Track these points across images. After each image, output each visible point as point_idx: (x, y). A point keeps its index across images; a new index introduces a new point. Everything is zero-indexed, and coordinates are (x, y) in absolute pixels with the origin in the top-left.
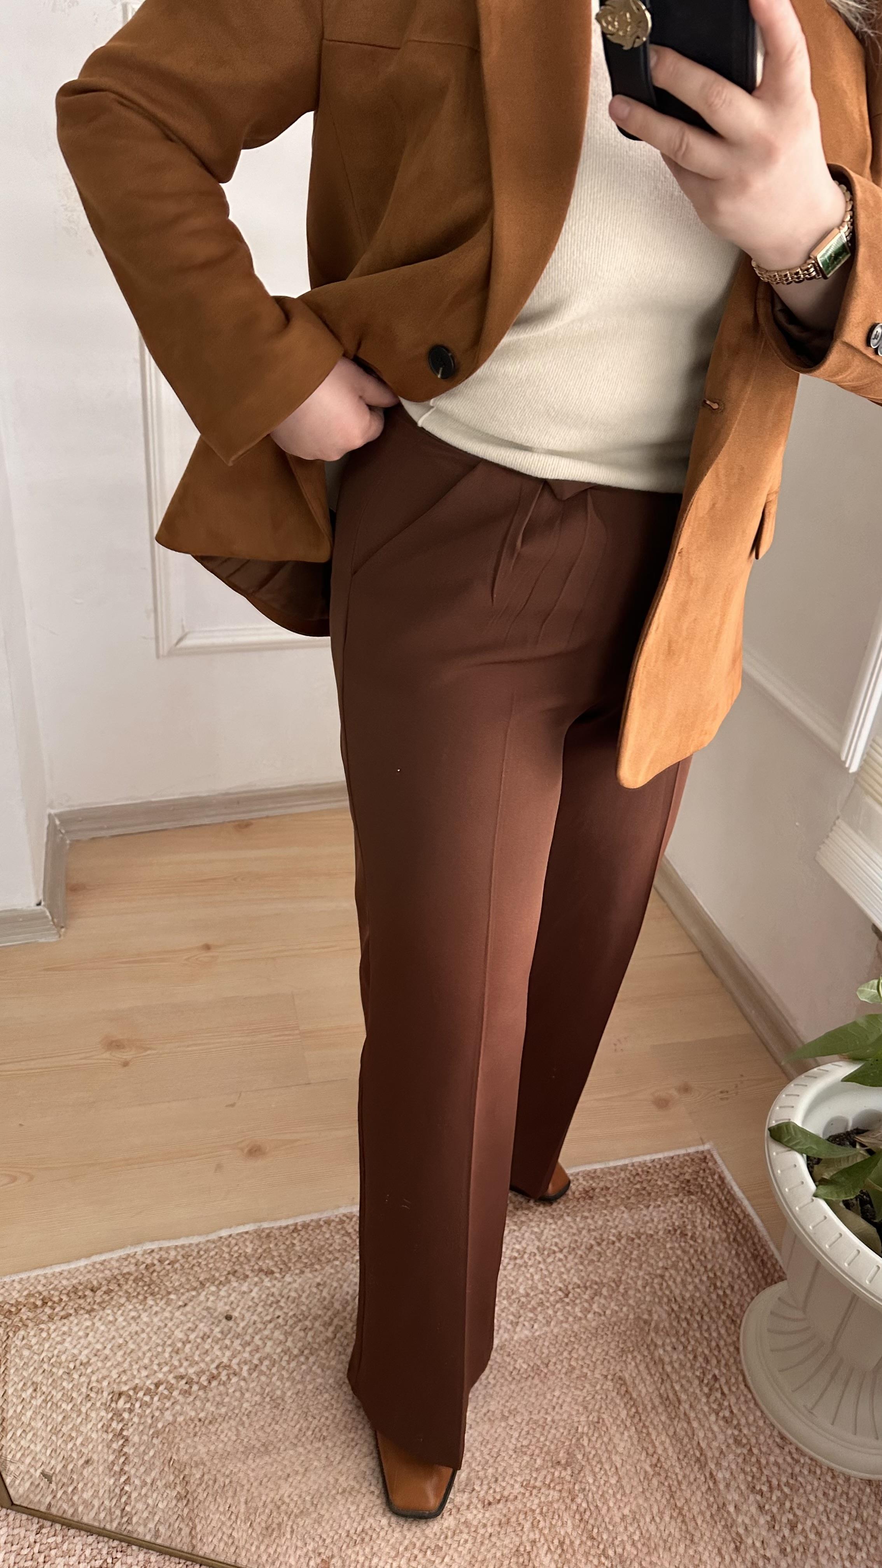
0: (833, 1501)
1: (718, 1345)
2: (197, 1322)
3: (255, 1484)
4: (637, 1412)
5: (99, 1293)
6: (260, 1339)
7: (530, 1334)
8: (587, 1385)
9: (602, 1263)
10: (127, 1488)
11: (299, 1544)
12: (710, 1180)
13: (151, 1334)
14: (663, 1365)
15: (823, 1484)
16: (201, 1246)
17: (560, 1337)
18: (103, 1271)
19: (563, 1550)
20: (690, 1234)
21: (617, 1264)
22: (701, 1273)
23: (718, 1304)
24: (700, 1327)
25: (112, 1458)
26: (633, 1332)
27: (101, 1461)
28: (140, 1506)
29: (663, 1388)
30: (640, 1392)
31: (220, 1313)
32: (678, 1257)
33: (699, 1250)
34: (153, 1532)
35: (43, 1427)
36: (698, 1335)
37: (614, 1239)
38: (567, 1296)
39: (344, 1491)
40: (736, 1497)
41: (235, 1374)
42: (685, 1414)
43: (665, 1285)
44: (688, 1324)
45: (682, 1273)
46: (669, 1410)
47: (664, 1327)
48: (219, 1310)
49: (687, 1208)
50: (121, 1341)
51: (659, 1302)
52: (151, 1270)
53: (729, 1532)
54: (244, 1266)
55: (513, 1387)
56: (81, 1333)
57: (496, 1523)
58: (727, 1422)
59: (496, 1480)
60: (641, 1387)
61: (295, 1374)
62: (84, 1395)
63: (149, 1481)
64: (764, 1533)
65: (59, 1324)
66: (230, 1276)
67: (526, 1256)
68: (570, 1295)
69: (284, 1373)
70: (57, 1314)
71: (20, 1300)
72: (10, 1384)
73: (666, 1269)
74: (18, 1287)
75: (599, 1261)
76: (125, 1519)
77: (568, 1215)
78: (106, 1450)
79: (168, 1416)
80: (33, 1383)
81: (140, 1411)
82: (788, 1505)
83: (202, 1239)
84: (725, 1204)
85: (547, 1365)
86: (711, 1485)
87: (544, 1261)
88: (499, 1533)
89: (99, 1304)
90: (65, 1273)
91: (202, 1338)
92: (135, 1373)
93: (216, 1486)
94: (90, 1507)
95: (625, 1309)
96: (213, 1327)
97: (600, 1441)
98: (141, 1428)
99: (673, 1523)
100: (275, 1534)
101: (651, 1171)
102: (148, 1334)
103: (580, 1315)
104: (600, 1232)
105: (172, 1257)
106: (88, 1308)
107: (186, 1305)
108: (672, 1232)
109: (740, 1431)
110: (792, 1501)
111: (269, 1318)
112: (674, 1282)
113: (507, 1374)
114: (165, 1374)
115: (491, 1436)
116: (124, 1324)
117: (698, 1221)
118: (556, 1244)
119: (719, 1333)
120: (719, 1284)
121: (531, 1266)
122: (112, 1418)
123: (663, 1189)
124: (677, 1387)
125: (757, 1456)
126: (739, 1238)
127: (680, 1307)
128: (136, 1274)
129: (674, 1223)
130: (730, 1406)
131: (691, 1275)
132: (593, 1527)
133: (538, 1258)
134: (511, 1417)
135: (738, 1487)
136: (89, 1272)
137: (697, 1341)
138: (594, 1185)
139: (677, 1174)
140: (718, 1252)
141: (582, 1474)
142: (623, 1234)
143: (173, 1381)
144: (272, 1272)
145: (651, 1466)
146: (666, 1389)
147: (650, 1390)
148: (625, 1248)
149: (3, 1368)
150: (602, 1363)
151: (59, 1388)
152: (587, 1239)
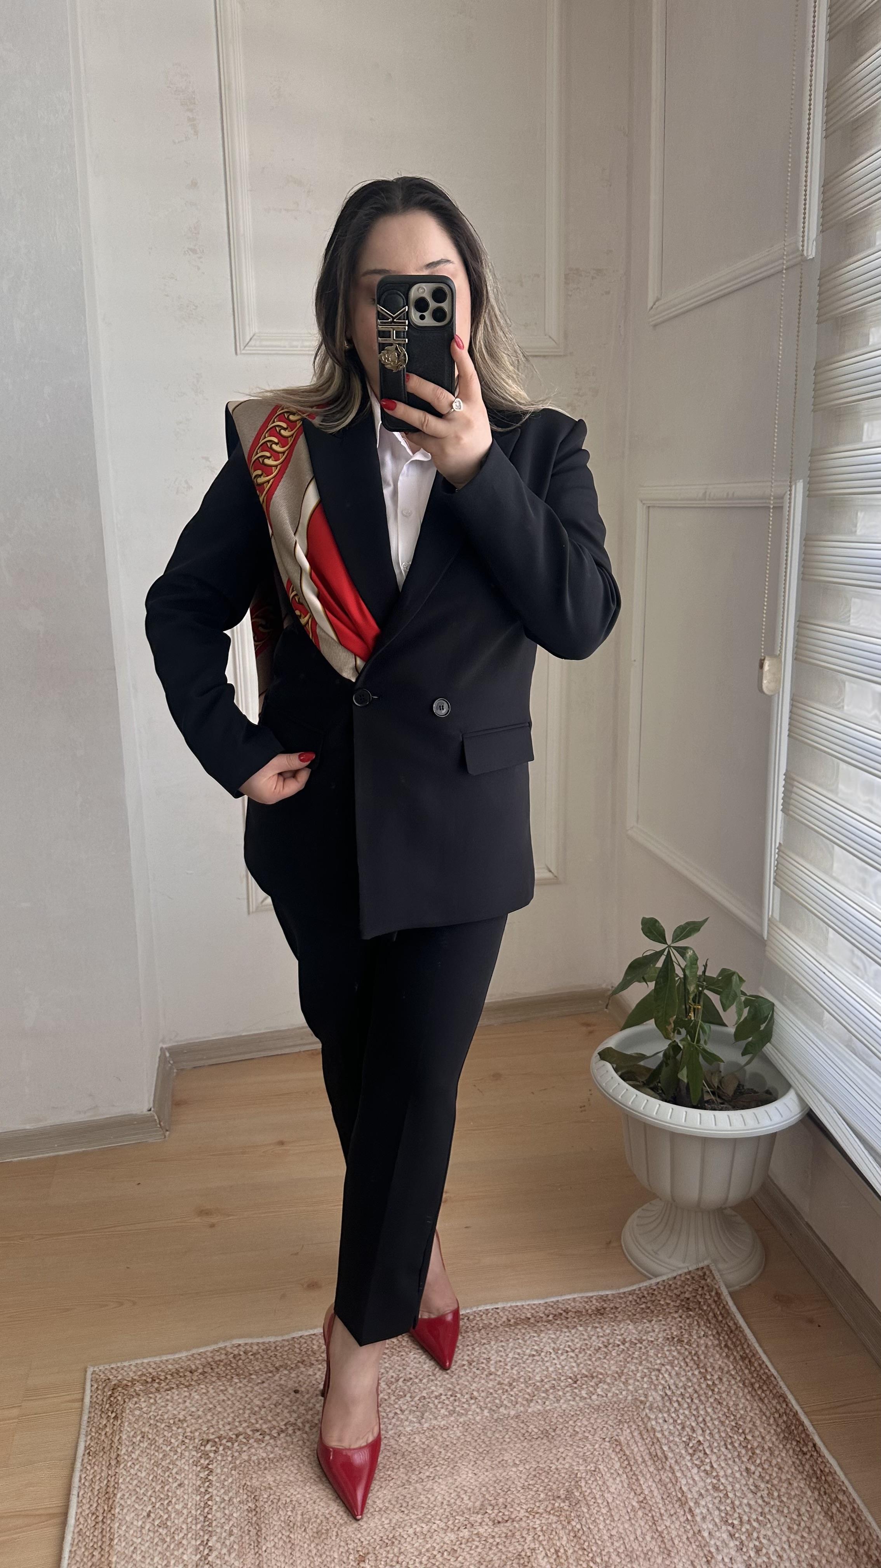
0: (796, 1534)
1: (704, 1420)
2: (272, 1394)
4: (629, 1464)
5: (196, 1374)
7: (542, 1409)
8: (588, 1445)
9: (608, 1360)
10: (210, 1503)
11: (342, 1544)
12: (708, 1299)
13: (235, 1402)
14: (655, 1432)
15: (788, 1520)
16: (278, 1343)
17: (567, 1411)
18: (200, 1360)
19: (558, 1556)
20: (686, 1341)
21: (621, 1361)
22: (693, 1368)
23: (707, 1392)
25: (199, 1483)
26: (630, 1409)
27: (191, 1485)
28: (219, 1515)
29: (653, 1448)
30: (633, 1450)
31: (290, 1389)
32: (673, 1356)
33: (693, 1352)
34: (228, 1531)
35: (148, 1461)
36: (687, 1412)
37: (619, 1343)
38: (575, 1382)
39: (381, 1509)
40: (711, 1526)
41: (299, 1429)
42: (670, 1467)
43: (661, 1376)
44: (679, 1404)
45: (677, 1368)
46: (657, 1464)
47: (658, 1406)
48: (289, 1386)
49: (685, 1322)
50: (211, 1406)
51: (655, 1389)
52: (238, 1358)
53: (702, 1550)
55: (525, 1444)
56: (180, 1400)
57: (504, 1535)
58: (707, 1474)
59: (506, 1507)
60: (634, 1447)
62: (180, 1441)
63: (227, 1498)
64: (733, 1552)
65: (165, 1394)
66: (300, 1364)
67: (543, 1354)
68: (578, 1382)
70: (163, 1388)
71: (134, 1377)
72: (125, 1432)
73: (663, 1365)
74: (134, 1369)
75: (605, 1358)
76: (207, 1523)
77: (581, 1326)
78: (194, 1477)
79: (245, 1456)
80: (142, 1432)
81: (223, 1452)
82: (755, 1535)
83: (279, 1339)
84: (720, 1317)
85: (554, 1430)
86: (689, 1518)
87: (558, 1358)
88: (505, 1542)
89: (196, 1381)
90: (170, 1361)
91: (275, 1405)
92: (221, 1426)
93: (279, 1504)
94: (181, 1514)
95: (624, 1393)
96: (284, 1397)
97: (595, 1483)
98: (223, 1463)
99: (654, 1543)
100: (323, 1536)
101: (656, 1294)
102: (232, 1401)
103: (585, 1396)
104: (607, 1338)
105: (254, 1351)
106: (187, 1384)
107: (263, 1382)
108: (670, 1339)
109: (719, 1480)
110: (759, 1532)
112: (670, 1374)
113: (520, 1435)
114: (244, 1428)
115: (504, 1477)
116: (214, 1394)
117: (695, 1332)
118: (569, 1346)
119: (706, 1412)
120: (709, 1377)
121: (547, 1361)
122: (201, 1457)
123: (665, 1307)
124: (665, 1448)
125: (731, 1499)
126: (729, 1343)
127: (673, 1392)
128: (225, 1361)
129: (672, 1333)
130: (711, 1462)
131: (684, 1370)
132: (585, 1541)
133: (553, 1356)
134: (522, 1465)
135: (713, 1520)
136: (189, 1360)
137: (686, 1416)
138: (605, 1306)
139: (679, 1295)
140: (710, 1354)
141: (578, 1506)
142: (627, 1340)
143: (250, 1433)
145: (637, 1502)
146: (655, 1449)
147: (642, 1449)
148: (628, 1350)
149: (119, 1422)
150: (602, 1429)
151: (161, 1436)
152: (596, 1343)
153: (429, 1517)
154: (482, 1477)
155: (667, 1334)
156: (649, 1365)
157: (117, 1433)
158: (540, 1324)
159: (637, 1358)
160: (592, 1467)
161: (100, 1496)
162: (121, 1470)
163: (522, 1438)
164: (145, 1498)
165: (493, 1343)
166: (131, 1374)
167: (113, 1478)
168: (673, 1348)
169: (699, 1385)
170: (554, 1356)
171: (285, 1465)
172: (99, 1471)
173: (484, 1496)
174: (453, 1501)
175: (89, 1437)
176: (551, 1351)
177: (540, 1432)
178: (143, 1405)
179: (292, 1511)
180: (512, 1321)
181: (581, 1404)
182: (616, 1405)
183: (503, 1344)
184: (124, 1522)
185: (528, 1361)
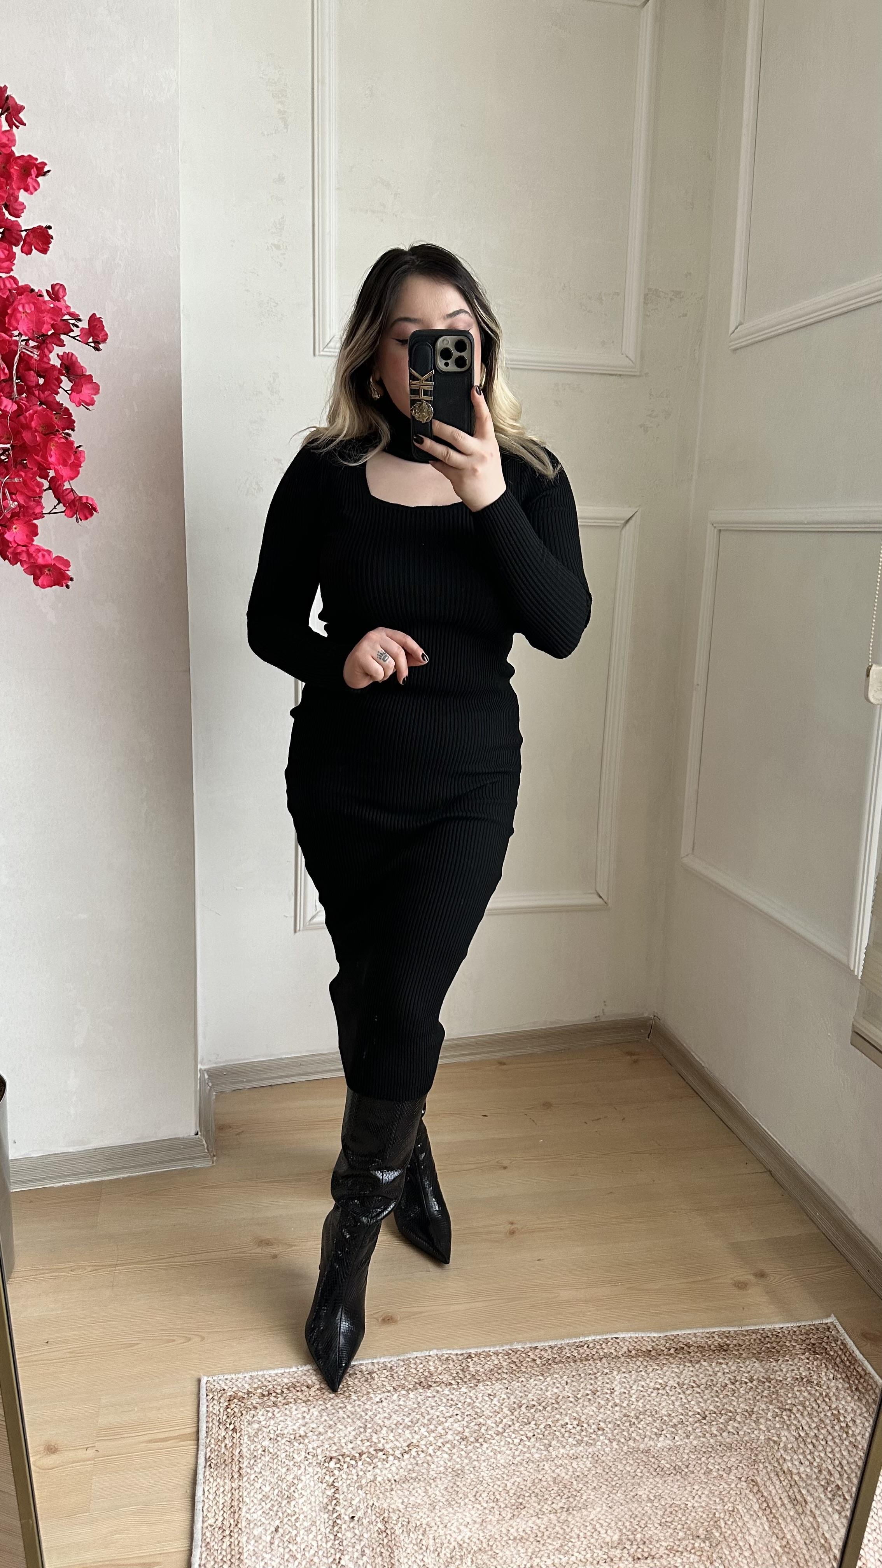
1: (840, 1463)
2: (392, 1414)
3: (441, 1526)
5: (313, 1389)
6: (444, 1429)
8: (724, 1484)
9: (736, 1397)
10: (338, 1521)
12: (833, 1345)
13: (355, 1420)
14: (792, 1474)
16: (393, 1363)
17: (699, 1447)
20: (815, 1382)
21: (750, 1399)
22: (826, 1410)
24: (825, 1450)
25: (326, 1500)
26: (764, 1449)
27: (317, 1502)
28: (349, 1535)
29: (791, 1491)
30: (771, 1492)
32: (804, 1397)
33: (824, 1394)
34: (360, 1551)
35: (271, 1475)
36: (822, 1455)
37: (746, 1380)
38: (704, 1418)
39: (515, 1538)
41: (423, 1451)
42: (811, 1511)
43: (793, 1416)
44: (814, 1446)
45: (809, 1409)
46: (797, 1507)
47: (792, 1447)
49: (813, 1364)
50: (331, 1423)
51: (788, 1429)
54: (428, 1379)
55: (657, 1480)
56: (300, 1416)
59: (644, 1543)
60: (771, 1488)
61: (471, 1454)
62: (303, 1457)
63: (355, 1518)
65: (282, 1408)
66: (417, 1385)
67: (667, 1388)
68: (707, 1418)
69: (463, 1453)
70: (280, 1402)
71: (250, 1390)
72: (245, 1446)
73: (794, 1405)
74: (249, 1381)
75: (733, 1395)
77: (705, 1361)
78: (321, 1495)
79: (370, 1476)
80: (263, 1446)
81: (347, 1470)
84: (848, 1364)
85: (687, 1467)
89: (313, 1397)
90: (286, 1375)
91: (396, 1425)
93: (410, 1527)
94: (310, 1532)
95: (756, 1432)
96: (404, 1418)
97: (735, 1525)
98: (349, 1482)
101: (780, 1335)
102: (352, 1419)
103: (715, 1432)
104: (734, 1374)
106: (305, 1399)
108: (799, 1380)
111: (448, 1414)
112: (802, 1414)
113: (652, 1469)
114: (366, 1447)
115: (639, 1512)
116: (333, 1411)
117: (823, 1374)
118: (694, 1382)
119: (842, 1455)
120: (841, 1419)
121: (672, 1396)
122: (325, 1474)
123: (791, 1349)
124: (804, 1492)
127: (807, 1434)
129: (801, 1374)
131: (817, 1411)
134: (656, 1501)
136: (305, 1374)
137: (821, 1459)
138: (728, 1342)
139: (804, 1339)
140: (841, 1396)
141: (719, 1547)
142: (755, 1377)
143: (373, 1453)
144: (451, 1384)
145: (780, 1547)
146: (794, 1492)
147: (780, 1492)
148: (757, 1388)
149: (239, 1434)
150: (737, 1469)
151: (283, 1451)
152: (722, 1379)
153: (566, 1548)
154: (617, 1510)
155: (796, 1375)
156: (779, 1405)
157: (238, 1446)
158: (661, 1358)
159: (766, 1397)
160: (729, 1506)
161: (225, 1509)
162: (244, 1483)
163: (655, 1473)
164: (271, 1513)
165: (615, 1373)
166: (246, 1386)
167: (237, 1491)
168: (803, 1389)
169: (832, 1428)
170: (680, 1391)
171: (412, 1487)
172: (222, 1483)
173: (621, 1530)
174: (589, 1534)
175: (209, 1449)
176: (677, 1386)
177: (672, 1468)
178: (262, 1418)
179: (423, 1535)
180: (633, 1352)
181: (712, 1441)
182: (748, 1444)
183: (626, 1375)
184: (252, 1536)
185: (653, 1395)
